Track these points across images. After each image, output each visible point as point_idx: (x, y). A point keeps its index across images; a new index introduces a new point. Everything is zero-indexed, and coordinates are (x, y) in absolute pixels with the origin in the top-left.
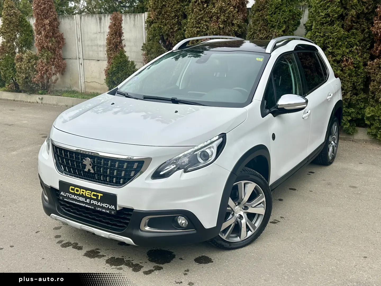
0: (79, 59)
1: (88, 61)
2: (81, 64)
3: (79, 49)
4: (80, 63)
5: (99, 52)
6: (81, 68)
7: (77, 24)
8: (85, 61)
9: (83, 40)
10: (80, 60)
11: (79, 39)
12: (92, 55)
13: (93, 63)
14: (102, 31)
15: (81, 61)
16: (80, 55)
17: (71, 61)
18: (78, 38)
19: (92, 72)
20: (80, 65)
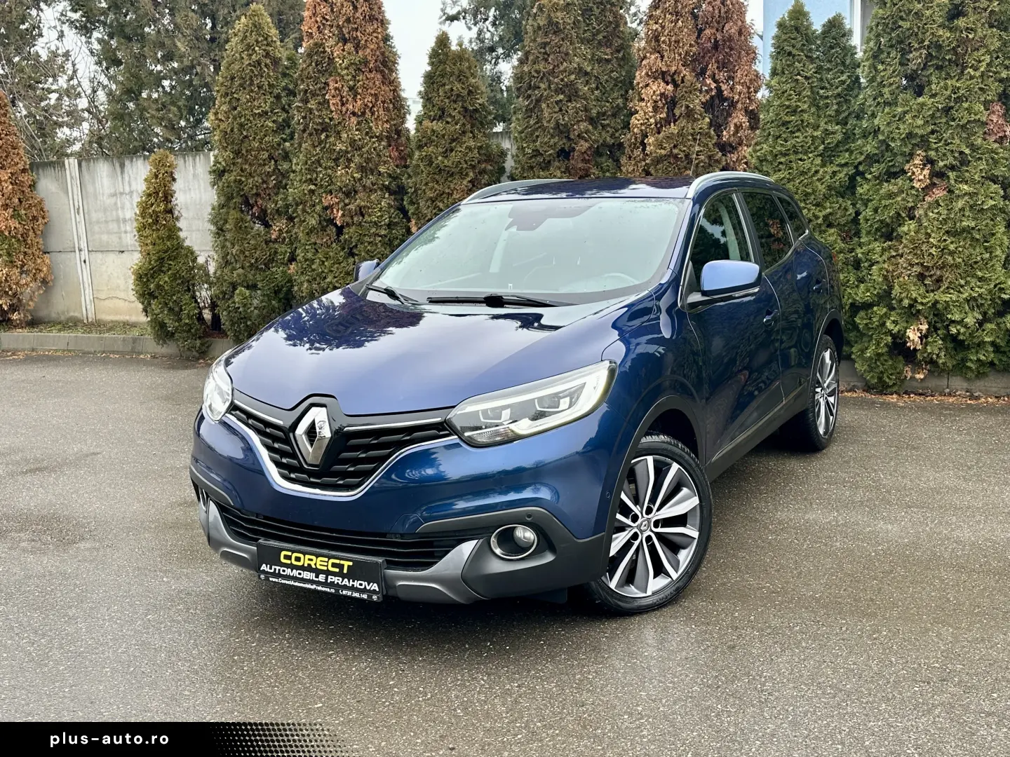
0: (80, 250)
1: (100, 255)
2: (85, 262)
3: (80, 230)
4: (83, 260)
5: (123, 235)
6: (84, 270)
7: (72, 178)
8: (93, 255)
9: (86, 211)
10: (82, 253)
11: (78, 209)
12: (108, 242)
13: (111, 257)
14: (127, 189)
15: (85, 254)
16: (81, 243)
17: (63, 256)
18: (77, 207)
19: (109, 276)
20: (83, 263)
